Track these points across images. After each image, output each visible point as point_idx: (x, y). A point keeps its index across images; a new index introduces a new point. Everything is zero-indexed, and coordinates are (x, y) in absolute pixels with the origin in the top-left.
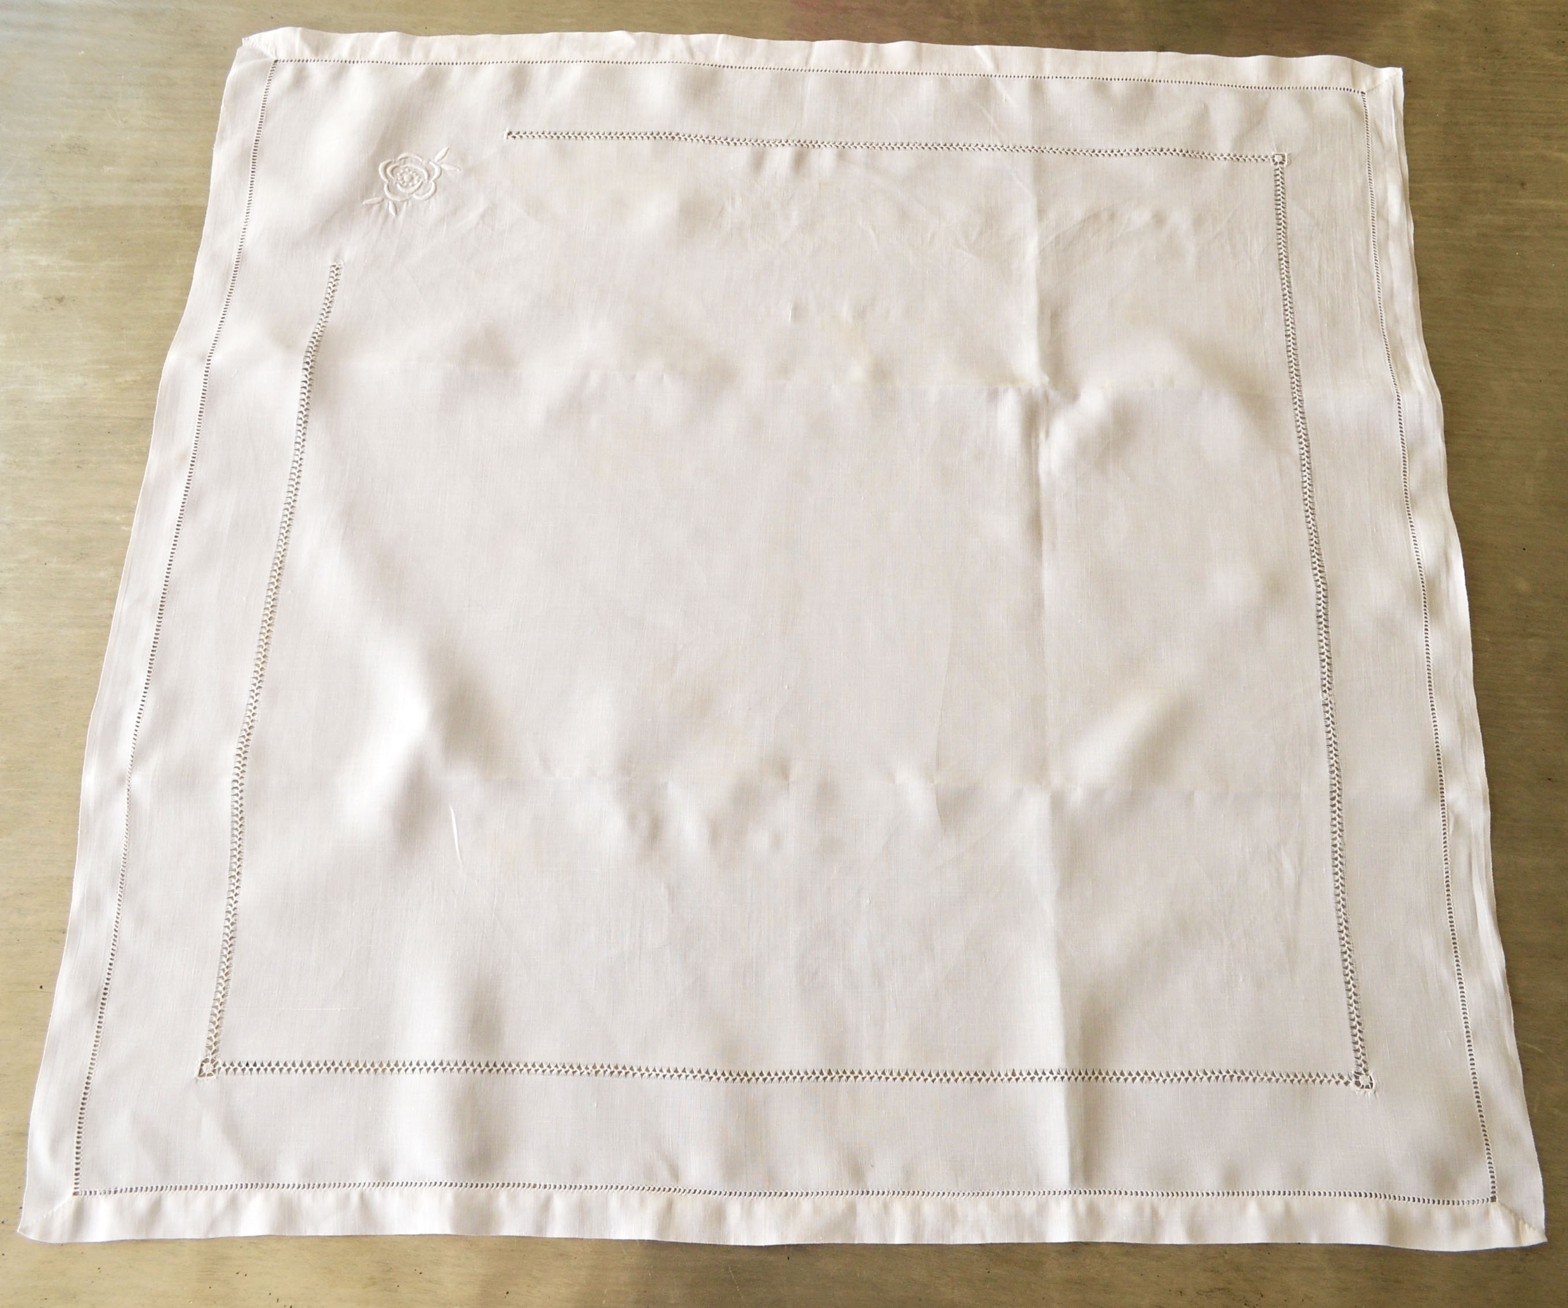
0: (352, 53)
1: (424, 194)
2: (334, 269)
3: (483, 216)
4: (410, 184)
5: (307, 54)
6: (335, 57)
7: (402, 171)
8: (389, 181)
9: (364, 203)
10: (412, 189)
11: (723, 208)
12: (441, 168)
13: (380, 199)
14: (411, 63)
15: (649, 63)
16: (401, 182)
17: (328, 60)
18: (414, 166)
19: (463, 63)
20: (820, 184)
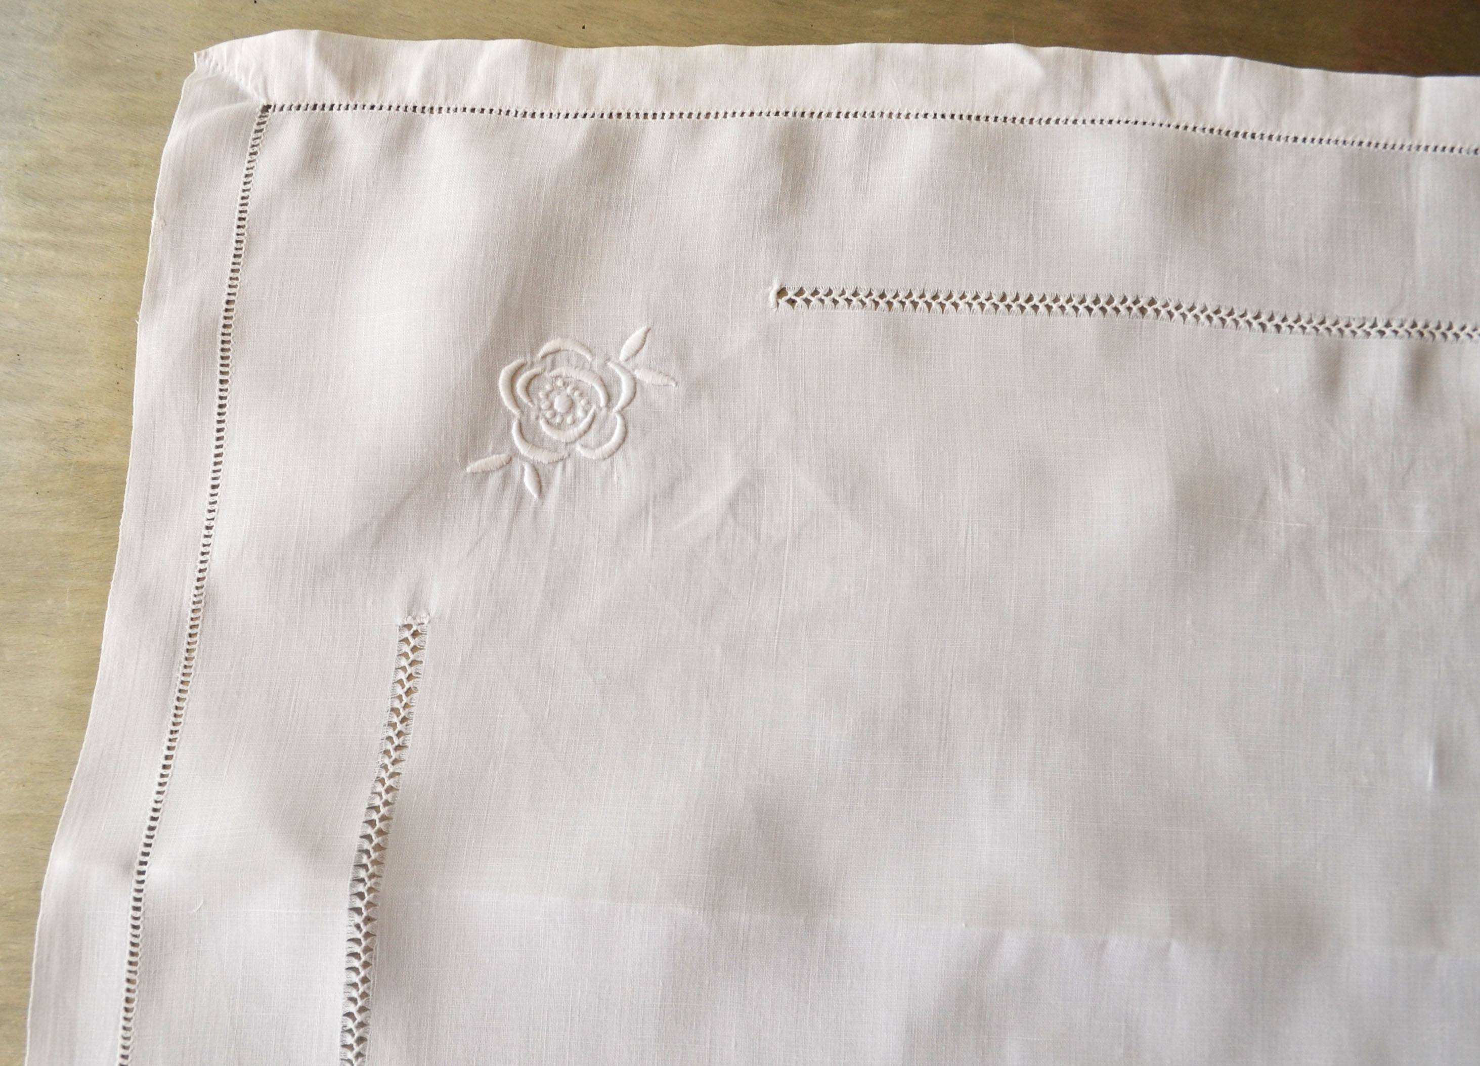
0: (428, 88)
1: (600, 444)
2: (407, 634)
3: (733, 505)
4: (569, 420)
5: (332, 93)
6: (391, 97)
7: (548, 387)
8: (522, 412)
9: (468, 470)
10: (574, 432)
11: (1265, 492)
12: (634, 379)
13: (504, 457)
14: (555, 113)
15: (1075, 122)
16: (548, 414)
17: (377, 106)
18: (575, 375)
19: (667, 114)
20: (1468, 433)
